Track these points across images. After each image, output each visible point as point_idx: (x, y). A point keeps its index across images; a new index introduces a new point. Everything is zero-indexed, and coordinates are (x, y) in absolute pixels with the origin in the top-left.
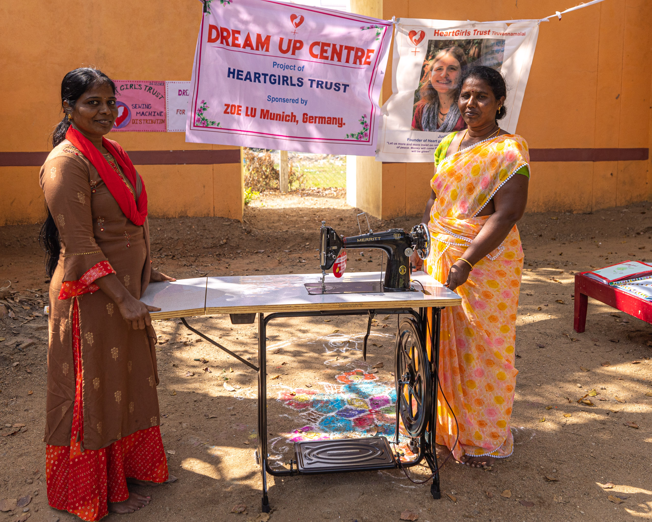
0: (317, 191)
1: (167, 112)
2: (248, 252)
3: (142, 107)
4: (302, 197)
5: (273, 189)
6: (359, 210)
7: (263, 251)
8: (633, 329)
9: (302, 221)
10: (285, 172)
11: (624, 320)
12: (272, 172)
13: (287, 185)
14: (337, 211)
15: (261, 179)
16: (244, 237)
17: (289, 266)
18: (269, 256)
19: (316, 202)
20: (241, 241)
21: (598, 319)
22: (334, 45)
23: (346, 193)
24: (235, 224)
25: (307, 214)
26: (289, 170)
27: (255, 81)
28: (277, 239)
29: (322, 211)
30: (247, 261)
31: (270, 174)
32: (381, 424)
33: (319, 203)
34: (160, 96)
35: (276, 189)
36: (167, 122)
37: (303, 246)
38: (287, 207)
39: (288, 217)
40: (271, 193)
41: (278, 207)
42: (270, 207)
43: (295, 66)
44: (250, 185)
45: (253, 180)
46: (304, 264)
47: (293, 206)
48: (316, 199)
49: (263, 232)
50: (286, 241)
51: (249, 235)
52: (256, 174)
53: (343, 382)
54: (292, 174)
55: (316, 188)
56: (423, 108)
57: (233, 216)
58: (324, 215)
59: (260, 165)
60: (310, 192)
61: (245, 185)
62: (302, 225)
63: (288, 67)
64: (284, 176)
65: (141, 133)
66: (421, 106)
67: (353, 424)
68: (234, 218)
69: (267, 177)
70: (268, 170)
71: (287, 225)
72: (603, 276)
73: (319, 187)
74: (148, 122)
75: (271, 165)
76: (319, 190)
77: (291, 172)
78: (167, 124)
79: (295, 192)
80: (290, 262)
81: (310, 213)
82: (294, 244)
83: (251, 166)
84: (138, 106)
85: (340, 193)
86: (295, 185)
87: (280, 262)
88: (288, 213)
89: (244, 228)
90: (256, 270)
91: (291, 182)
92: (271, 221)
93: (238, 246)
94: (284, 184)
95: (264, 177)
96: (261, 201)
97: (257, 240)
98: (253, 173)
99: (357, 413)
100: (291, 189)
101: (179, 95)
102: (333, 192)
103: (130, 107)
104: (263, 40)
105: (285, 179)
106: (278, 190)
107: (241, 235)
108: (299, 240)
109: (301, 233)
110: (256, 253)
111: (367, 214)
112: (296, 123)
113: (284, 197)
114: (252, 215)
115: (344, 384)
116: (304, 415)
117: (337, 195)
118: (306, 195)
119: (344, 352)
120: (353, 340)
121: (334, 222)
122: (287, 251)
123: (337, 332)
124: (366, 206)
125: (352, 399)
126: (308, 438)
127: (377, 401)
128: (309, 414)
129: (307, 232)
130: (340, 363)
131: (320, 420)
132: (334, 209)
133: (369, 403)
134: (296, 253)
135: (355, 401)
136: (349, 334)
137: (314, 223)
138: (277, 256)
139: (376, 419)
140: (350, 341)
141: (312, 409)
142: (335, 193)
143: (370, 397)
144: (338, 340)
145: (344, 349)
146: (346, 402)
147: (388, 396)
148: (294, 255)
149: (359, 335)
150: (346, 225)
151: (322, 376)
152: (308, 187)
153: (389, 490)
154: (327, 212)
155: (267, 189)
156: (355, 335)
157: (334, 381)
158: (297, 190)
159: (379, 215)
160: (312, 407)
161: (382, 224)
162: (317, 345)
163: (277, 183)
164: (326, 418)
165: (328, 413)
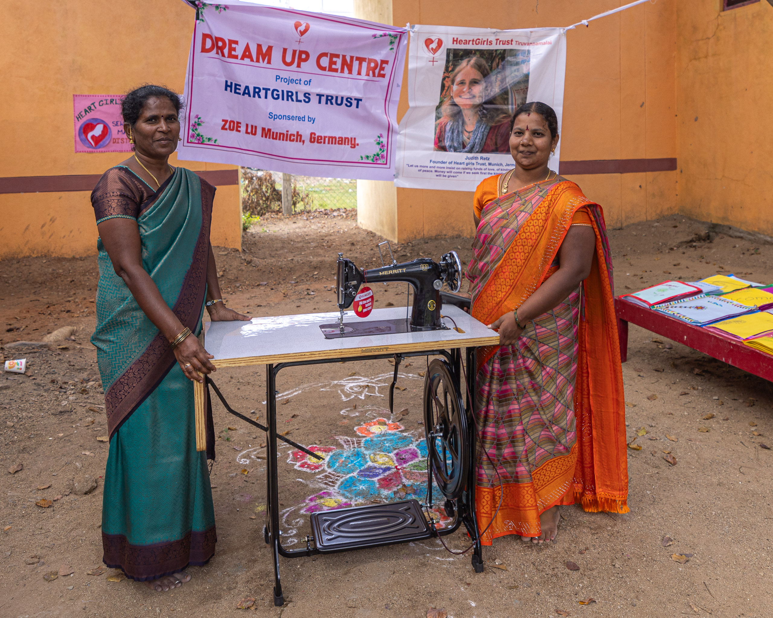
0: (324, 212)
2: (249, 285)
4: (307, 219)
5: (274, 212)
6: (371, 233)
7: (266, 283)
8: (677, 356)
9: (308, 248)
10: (288, 193)
11: (667, 346)
12: (273, 193)
13: (291, 207)
14: (347, 235)
15: (261, 202)
16: (243, 268)
17: (297, 299)
18: (272, 289)
19: (323, 225)
20: (240, 272)
21: (639, 346)
22: (344, 57)
23: (356, 214)
24: (233, 254)
25: (314, 239)
26: (293, 191)
27: (254, 96)
28: (281, 268)
29: (331, 235)
30: (248, 296)
31: (272, 195)
32: (410, 483)
33: (326, 226)
35: (278, 212)
37: (310, 275)
38: (292, 232)
39: (292, 243)
40: (273, 216)
41: (281, 233)
42: (271, 232)
43: (300, 80)
44: (248, 208)
45: (253, 202)
46: (313, 296)
47: (298, 231)
48: (323, 221)
49: (265, 262)
50: (291, 271)
51: (249, 265)
52: (255, 196)
53: (364, 435)
54: (295, 194)
55: (322, 210)
56: (445, 126)
57: (230, 244)
58: (334, 239)
59: (260, 185)
60: (316, 214)
61: (243, 209)
62: (309, 251)
63: (292, 81)
64: (287, 197)
66: (443, 123)
67: (378, 486)
68: (232, 247)
69: (267, 199)
70: (269, 191)
71: (292, 253)
72: (644, 299)
73: (326, 208)
75: (273, 183)
77: (295, 192)
79: (299, 214)
80: (297, 295)
81: (318, 238)
82: (300, 274)
83: (249, 187)
84: (119, 124)
85: (350, 214)
86: (300, 206)
87: (285, 296)
88: (293, 239)
89: (243, 257)
90: (258, 306)
91: (294, 204)
92: (274, 249)
93: (237, 278)
94: (287, 207)
95: (264, 199)
96: (262, 225)
97: (258, 270)
98: (251, 194)
99: (381, 471)
100: (295, 211)
102: (341, 213)
103: (111, 125)
104: (264, 51)
105: (288, 200)
106: (280, 212)
107: (240, 266)
108: (306, 269)
109: (308, 261)
110: (258, 285)
111: (381, 238)
112: (302, 143)
113: (287, 220)
114: (252, 242)
115: (364, 437)
116: (320, 478)
117: (347, 217)
118: (312, 217)
119: (363, 398)
120: (373, 383)
121: (345, 248)
122: (293, 282)
123: (354, 374)
124: (379, 228)
125: (375, 455)
126: (326, 506)
127: (403, 456)
128: (326, 477)
129: (315, 260)
130: (359, 412)
131: (339, 483)
132: (344, 232)
133: (395, 458)
134: (303, 285)
135: (378, 457)
136: (368, 377)
137: (322, 249)
138: (282, 289)
139: (403, 478)
140: (369, 384)
141: (329, 470)
142: (344, 214)
143: (395, 452)
144: (356, 384)
145: (363, 395)
146: (368, 459)
147: (416, 448)
148: (302, 287)
149: (379, 377)
150: (359, 251)
151: (339, 429)
152: (314, 209)
153: (424, 565)
154: (336, 236)
155: (268, 212)
156: (375, 378)
157: (354, 434)
158: (302, 212)
159: (394, 238)
160: (329, 467)
161: (398, 248)
162: (331, 392)
163: (279, 206)
164: (346, 480)
165: (348, 473)
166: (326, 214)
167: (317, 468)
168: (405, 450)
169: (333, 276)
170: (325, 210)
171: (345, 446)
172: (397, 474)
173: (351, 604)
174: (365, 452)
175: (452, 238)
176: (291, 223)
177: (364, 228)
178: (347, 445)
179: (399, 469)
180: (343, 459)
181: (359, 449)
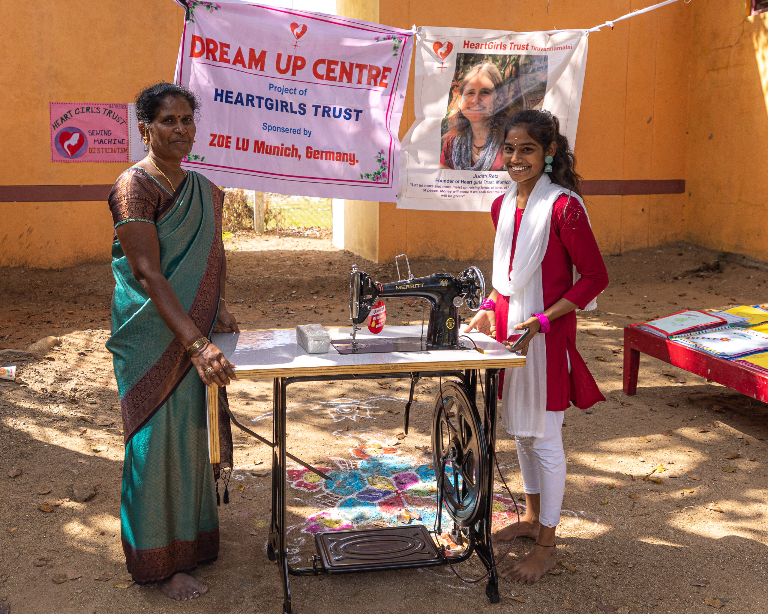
0: (297, 231)
1: (130, 139)
3: (100, 134)
4: (280, 238)
5: (246, 229)
6: (349, 253)
7: (243, 300)
8: (692, 391)
9: (285, 266)
10: (260, 210)
11: (680, 381)
12: (245, 210)
13: (263, 224)
14: (324, 254)
15: (232, 218)
17: (277, 318)
18: (250, 307)
19: (297, 243)
22: (343, 64)
23: (331, 233)
25: (289, 257)
26: (265, 208)
27: (247, 105)
28: (259, 286)
29: (306, 254)
31: (243, 211)
33: (300, 245)
34: (121, 121)
35: (250, 229)
36: (130, 151)
37: (288, 294)
38: (265, 249)
39: (267, 261)
40: (244, 233)
41: (253, 250)
42: (244, 250)
43: (295, 90)
46: (293, 316)
47: (272, 249)
48: (296, 240)
49: (242, 279)
50: (268, 289)
52: (227, 212)
53: (359, 457)
54: (268, 212)
55: (296, 228)
56: (453, 141)
58: (310, 258)
60: (289, 232)
62: (285, 270)
63: (287, 90)
64: (259, 214)
65: (100, 164)
66: (450, 139)
67: (379, 509)
69: (239, 215)
70: (240, 208)
71: (268, 270)
73: (299, 226)
74: (107, 151)
75: (244, 200)
76: (299, 230)
77: (267, 209)
78: (130, 154)
79: (272, 232)
80: (276, 313)
81: (293, 256)
82: (278, 292)
84: (95, 133)
85: (324, 234)
86: (272, 225)
87: (264, 314)
88: (267, 256)
91: (266, 221)
92: (249, 266)
94: (259, 224)
95: (235, 215)
96: (233, 243)
97: (235, 287)
99: (381, 495)
100: (267, 229)
102: (315, 232)
103: (87, 134)
104: (257, 56)
105: (260, 217)
106: (252, 230)
108: (284, 287)
109: (286, 279)
110: (235, 303)
112: (297, 158)
113: (259, 238)
115: (360, 459)
117: (321, 236)
118: (284, 236)
119: (355, 420)
120: (363, 405)
121: (322, 267)
122: (271, 300)
123: (343, 395)
124: (358, 247)
125: (373, 478)
126: (327, 526)
127: (403, 480)
128: (324, 497)
129: (293, 278)
130: (351, 433)
131: (338, 504)
132: (320, 251)
133: (394, 482)
134: (282, 303)
135: (377, 480)
137: (299, 268)
138: (260, 306)
139: (405, 502)
140: (360, 406)
141: (327, 491)
142: (318, 234)
143: (394, 476)
144: (346, 405)
145: (354, 417)
146: (366, 482)
147: (415, 473)
148: (280, 306)
149: (369, 399)
150: (337, 270)
151: (333, 450)
152: (287, 227)
153: (435, 591)
154: (312, 254)
155: (239, 228)
156: (365, 400)
157: (348, 456)
158: (274, 231)
159: (375, 258)
160: (326, 488)
161: (379, 268)
163: (250, 223)
164: (345, 501)
165: (347, 495)
166: (299, 233)
167: (314, 487)
168: (405, 475)
169: (311, 295)
170: (298, 228)
171: (341, 467)
172: (398, 497)
174: (363, 475)
175: (436, 260)
176: (263, 240)
178: (343, 466)
179: (399, 494)
180: (341, 481)
181: (356, 471)
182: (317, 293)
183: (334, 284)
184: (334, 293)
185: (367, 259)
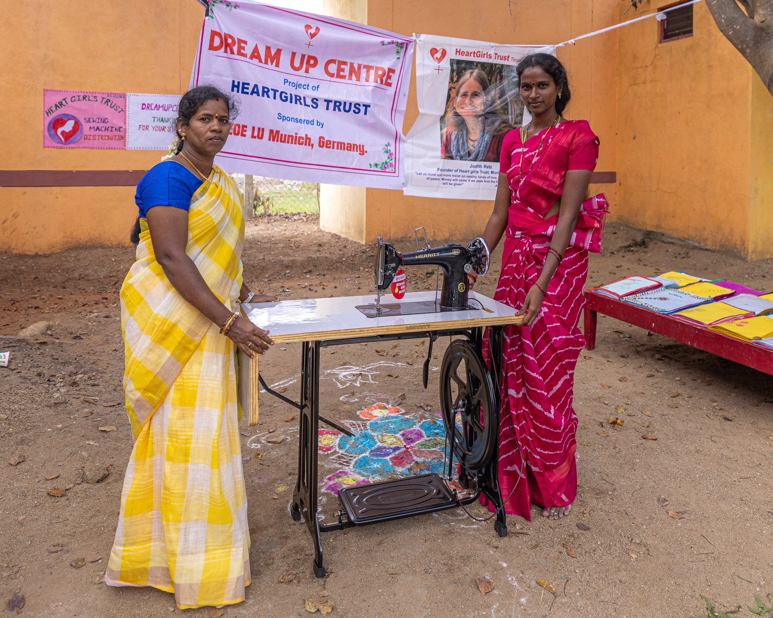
0: (285, 216)
1: (127, 127)
3: (97, 121)
4: (269, 223)
6: (336, 235)
9: (277, 248)
10: (250, 196)
13: (252, 210)
14: (312, 237)
19: (286, 228)
22: (352, 64)
23: (318, 218)
25: (280, 240)
26: (254, 195)
27: (263, 96)
29: (296, 237)
33: (289, 229)
34: (119, 110)
36: (127, 139)
37: (283, 274)
39: (260, 243)
43: (309, 85)
46: (289, 293)
47: (262, 233)
48: (284, 225)
50: (263, 269)
53: (368, 418)
54: (257, 198)
56: (451, 135)
58: (301, 240)
60: (277, 217)
62: (277, 251)
63: (300, 86)
64: (249, 200)
65: (95, 151)
67: (391, 464)
71: (261, 252)
72: (613, 291)
73: (287, 212)
74: (104, 138)
77: (256, 195)
78: (127, 141)
79: (261, 218)
80: (273, 292)
81: (284, 239)
82: (273, 272)
85: (310, 218)
86: (260, 210)
88: (260, 239)
91: (255, 207)
94: (249, 208)
99: (392, 450)
100: (255, 214)
101: (143, 109)
102: (302, 217)
103: (82, 121)
105: (249, 203)
108: (278, 268)
109: (280, 260)
111: (346, 240)
112: (311, 147)
115: (368, 420)
116: (334, 459)
117: (307, 221)
118: (273, 221)
119: (359, 385)
120: (365, 371)
121: (312, 248)
122: (266, 280)
123: (345, 364)
124: (345, 230)
125: (382, 436)
126: (345, 484)
127: (409, 436)
128: (339, 457)
129: (286, 259)
130: (357, 398)
131: (353, 463)
132: (308, 234)
133: (402, 438)
134: (277, 282)
135: (386, 437)
136: (359, 366)
137: (291, 249)
138: (256, 286)
139: (414, 456)
140: (362, 373)
141: (341, 452)
142: (304, 218)
143: (401, 432)
144: (349, 373)
145: (358, 383)
146: (377, 440)
147: (420, 429)
148: (276, 284)
149: (369, 366)
150: (327, 251)
151: (342, 414)
152: (275, 212)
154: (302, 237)
156: (366, 367)
157: (357, 418)
158: (262, 216)
159: (362, 239)
160: (340, 448)
161: (366, 248)
162: (326, 380)
164: (359, 459)
165: (360, 454)
166: (286, 218)
167: (328, 449)
169: (304, 274)
170: (286, 214)
171: (352, 429)
172: (407, 452)
173: (392, 571)
174: (373, 434)
176: (253, 225)
177: (327, 231)
178: (353, 427)
179: (408, 448)
180: (354, 441)
181: (366, 431)
182: (310, 272)
183: (325, 263)
184: (325, 272)
185: (354, 240)
